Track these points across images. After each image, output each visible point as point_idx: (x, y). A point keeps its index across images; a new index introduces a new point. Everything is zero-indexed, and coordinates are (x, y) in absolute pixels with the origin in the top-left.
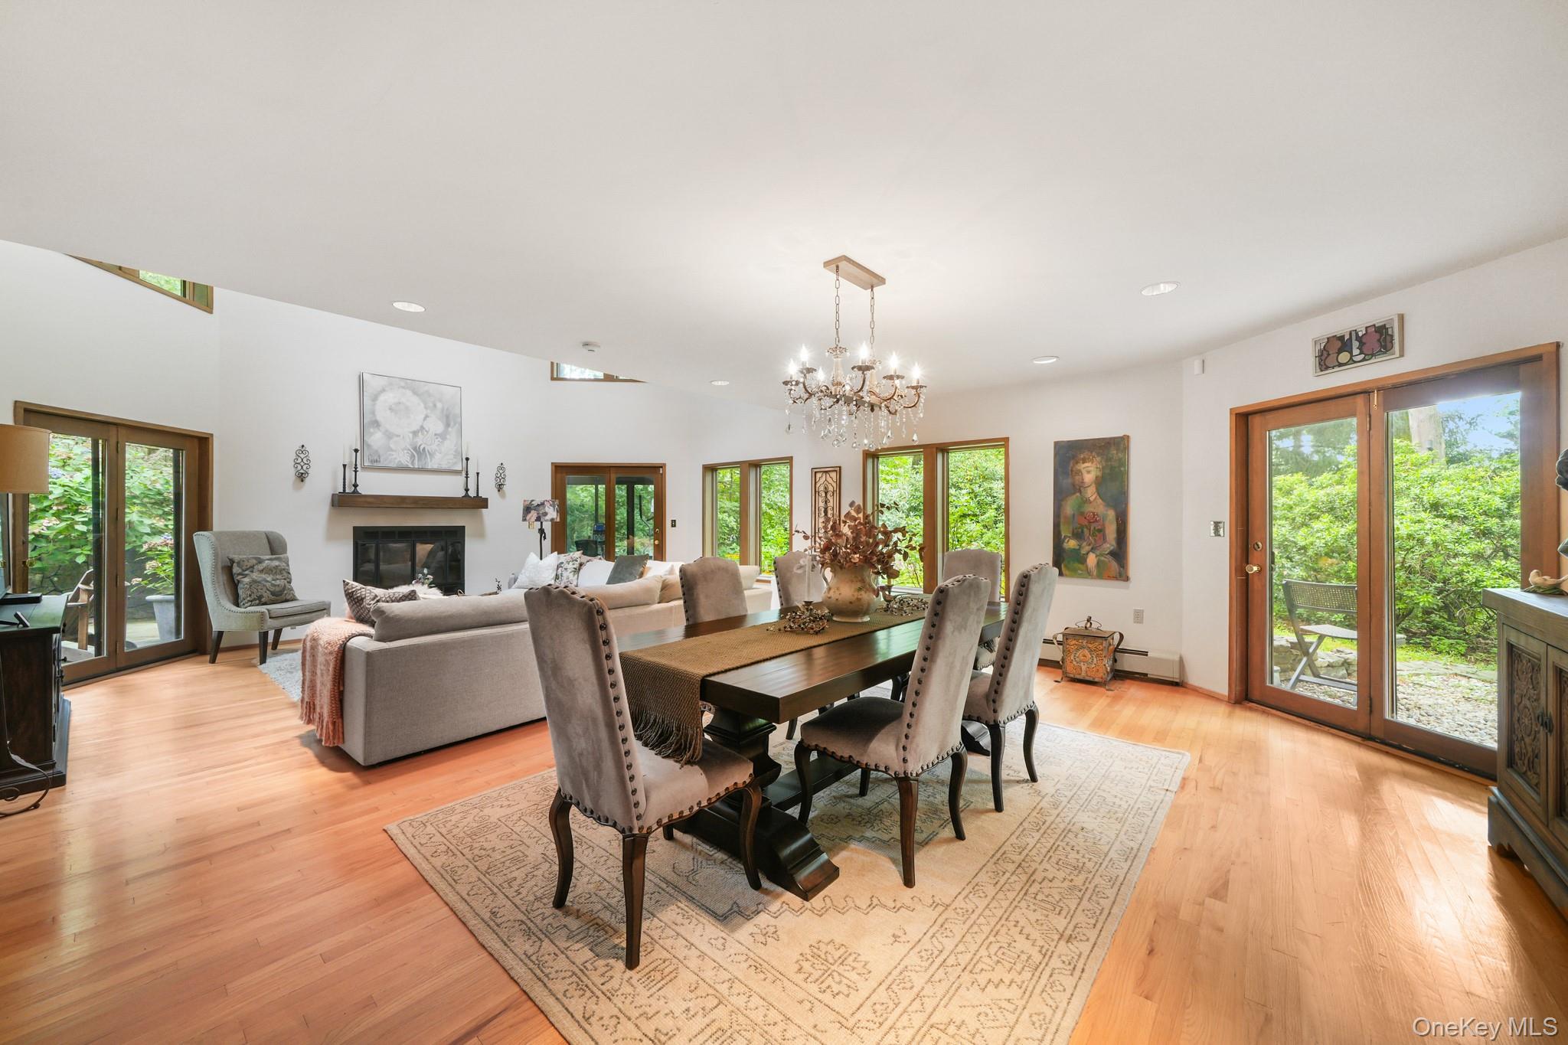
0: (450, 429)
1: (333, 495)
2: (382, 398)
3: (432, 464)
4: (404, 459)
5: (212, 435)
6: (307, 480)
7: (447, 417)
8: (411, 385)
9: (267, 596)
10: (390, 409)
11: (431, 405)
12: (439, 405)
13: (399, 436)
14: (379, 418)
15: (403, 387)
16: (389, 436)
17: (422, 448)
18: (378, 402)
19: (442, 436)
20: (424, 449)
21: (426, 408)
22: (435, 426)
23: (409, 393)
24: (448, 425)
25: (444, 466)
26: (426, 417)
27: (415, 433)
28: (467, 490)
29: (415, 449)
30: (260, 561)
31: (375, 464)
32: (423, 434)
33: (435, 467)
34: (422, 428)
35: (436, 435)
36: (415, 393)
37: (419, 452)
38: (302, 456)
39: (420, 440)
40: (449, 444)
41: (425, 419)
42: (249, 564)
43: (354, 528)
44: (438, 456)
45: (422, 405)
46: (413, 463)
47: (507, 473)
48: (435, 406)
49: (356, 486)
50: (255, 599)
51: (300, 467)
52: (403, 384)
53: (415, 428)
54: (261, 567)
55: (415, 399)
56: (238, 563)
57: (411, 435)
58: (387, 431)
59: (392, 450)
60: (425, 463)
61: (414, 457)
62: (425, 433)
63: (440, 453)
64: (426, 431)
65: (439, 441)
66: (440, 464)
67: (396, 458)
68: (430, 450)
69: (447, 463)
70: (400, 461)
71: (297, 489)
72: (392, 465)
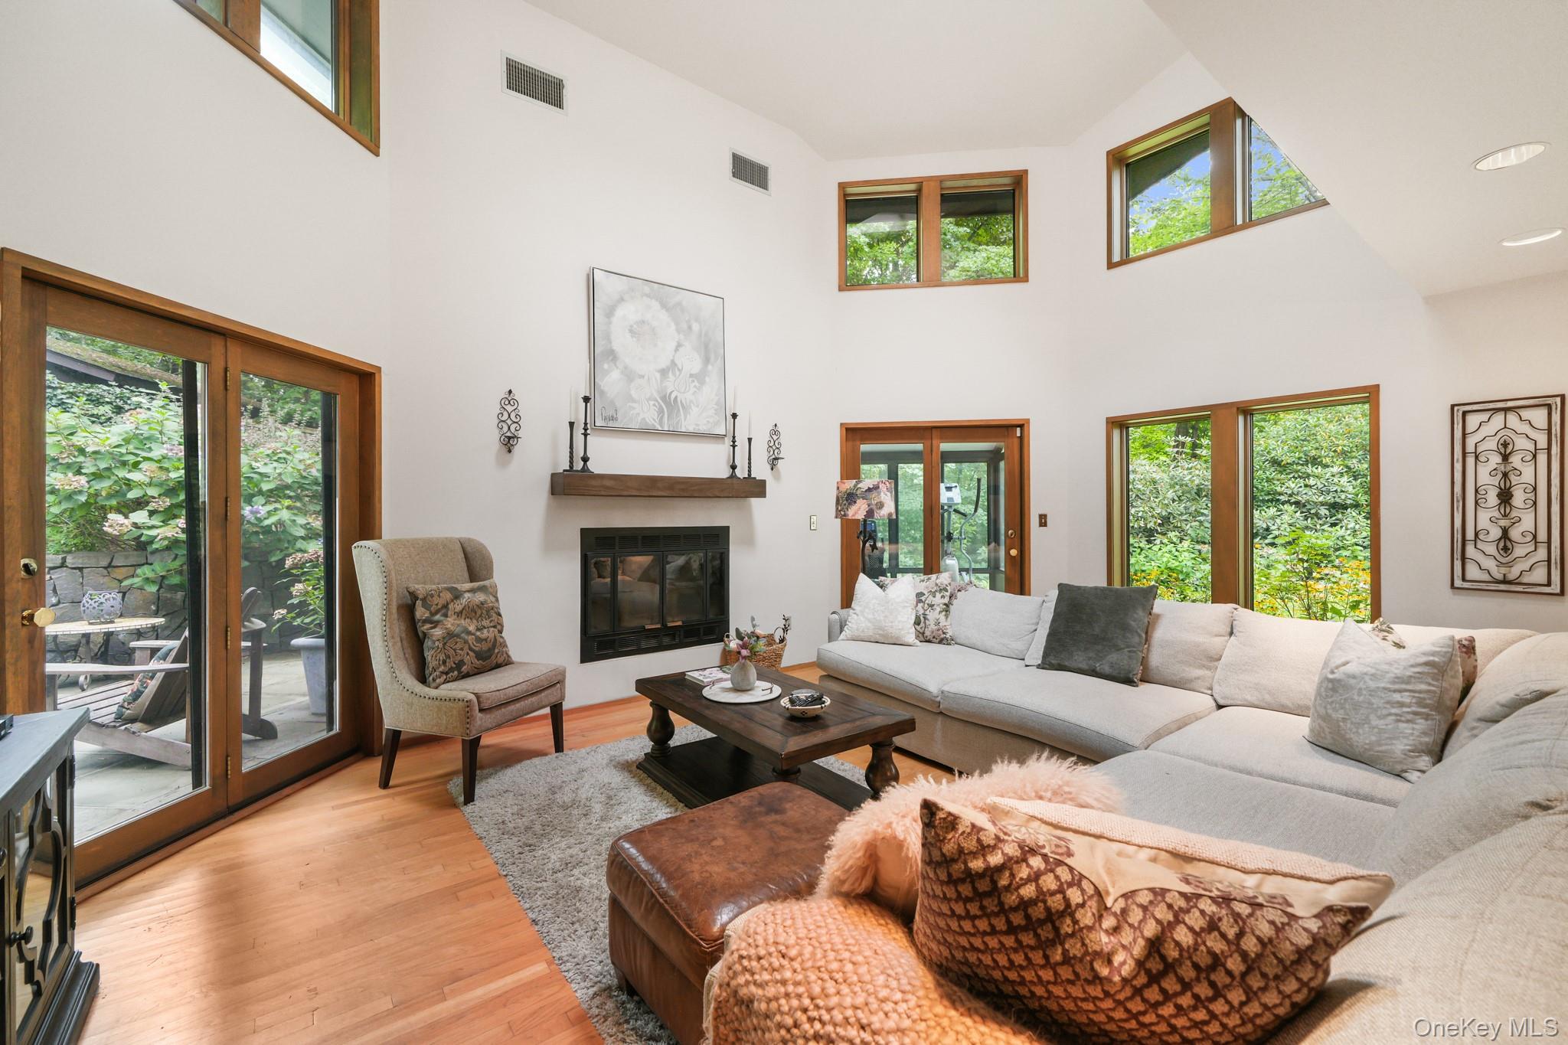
0: (710, 367)
1: (553, 475)
2: (620, 312)
3: (688, 425)
4: (647, 414)
5: (378, 368)
6: (516, 450)
7: (706, 347)
8: (657, 289)
9: (470, 659)
10: (631, 331)
11: (685, 326)
12: (695, 327)
13: (643, 377)
14: (615, 346)
15: (648, 296)
16: (629, 376)
17: (673, 396)
18: (614, 320)
19: (699, 378)
20: (676, 397)
21: (678, 331)
22: (690, 361)
23: (656, 305)
24: (707, 361)
25: (703, 427)
26: (679, 346)
27: (664, 372)
28: (734, 467)
29: (664, 398)
30: (457, 595)
31: (611, 424)
32: (674, 374)
33: (691, 430)
34: (673, 362)
35: (691, 376)
36: (664, 306)
37: (669, 404)
38: (509, 408)
39: (670, 385)
40: (710, 391)
41: (676, 350)
42: (442, 602)
43: (583, 531)
44: (695, 410)
45: (673, 327)
46: (661, 423)
47: (782, 440)
48: (690, 328)
49: (585, 459)
50: (451, 670)
51: (505, 428)
52: (648, 290)
53: (664, 363)
54: (458, 606)
55: (663, 316)
56: (424, 600)
57: (658, 375)
58: (626, 368)
59: (634, 401)
60: (678, 423)
61: (663, 411)
62: (678, 373)
63: (698, 406)
64: (679, 370)
65: (695, 386)
66: (697, 425)
67: (638, 414)
68: (684, 401)
69: (708, 422)
70: (644, 419)
71: (503, 464)
72: (634, 425)
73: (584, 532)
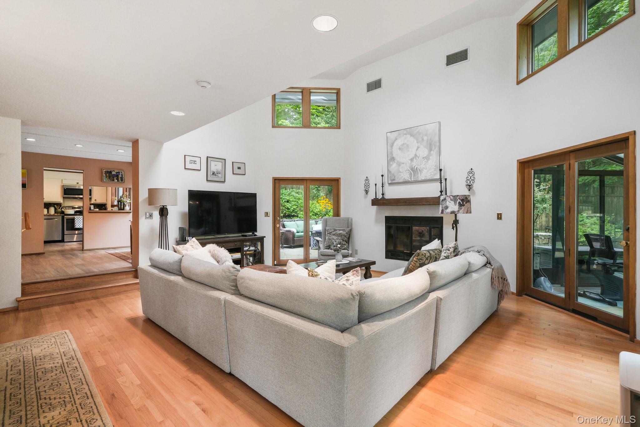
0: (432, 152)
1: (372, 200)
2: (395, 144)
3: (421, 177)
4: (406, 176)
5: (340, 178)
6: (369, 193)
7: (430, 144)
8: (410, 131)
10: (399, 149)
11: (420, 139)
12: (425, 138)
13: (404, 163)
14: (394, 156)
15: (405, 134)
16: (399, 164)
17: (415, 168)
18: (394, 147)
19: (427, 158)
20: (417, 168)
21: (418, 142)
22: (423, 152)
23: (408, 136)
24: (431, 150)
25: (429, 177)
26: (418, 147)
27: (412, 160)
28: (441, 192)
29: (412, 169)
30: (335, 230)
31: (393, 182)
32: (416, 159)
33: (423, 179)
34: (416, 155)
35: (423, 158)
36: (412, 135)
37: (414, 171)
38: (367, 182)
39: (414, 164)
40: (432, 162)
41: (417, 150)
42: (331, 231)
44: (425, 171)
45: (416, 141)
46: (411, 178)
47: (476, 176)
48: (423, 140)
49: (383, 194)
51: (366, 188)
52: (405, 132)
53: (412, 156)
54: (334, 233)
55: (412, 139)
57: (410, 161)
58: (398, 162)
59: (401, 172)
60: (418, 177)
61: (412, 174)
62: (417, 158)
63: (426, 169)
64: (418, 157)
65: (425, 162)
66: (426, 177)
67: (402, 177)
68: (420, 169)
69: (431, 174)
70: (404, 178)
71: (366, 197)
72: (401, 181)
73: (386, 217)
